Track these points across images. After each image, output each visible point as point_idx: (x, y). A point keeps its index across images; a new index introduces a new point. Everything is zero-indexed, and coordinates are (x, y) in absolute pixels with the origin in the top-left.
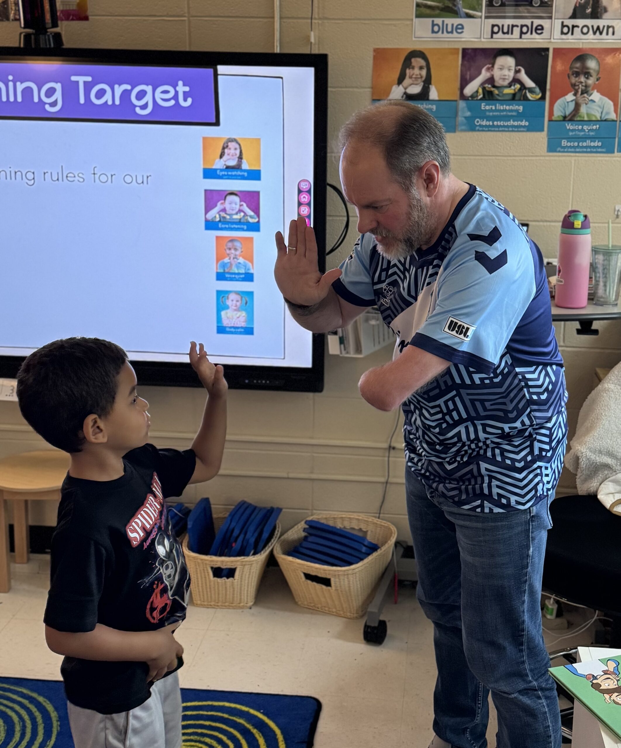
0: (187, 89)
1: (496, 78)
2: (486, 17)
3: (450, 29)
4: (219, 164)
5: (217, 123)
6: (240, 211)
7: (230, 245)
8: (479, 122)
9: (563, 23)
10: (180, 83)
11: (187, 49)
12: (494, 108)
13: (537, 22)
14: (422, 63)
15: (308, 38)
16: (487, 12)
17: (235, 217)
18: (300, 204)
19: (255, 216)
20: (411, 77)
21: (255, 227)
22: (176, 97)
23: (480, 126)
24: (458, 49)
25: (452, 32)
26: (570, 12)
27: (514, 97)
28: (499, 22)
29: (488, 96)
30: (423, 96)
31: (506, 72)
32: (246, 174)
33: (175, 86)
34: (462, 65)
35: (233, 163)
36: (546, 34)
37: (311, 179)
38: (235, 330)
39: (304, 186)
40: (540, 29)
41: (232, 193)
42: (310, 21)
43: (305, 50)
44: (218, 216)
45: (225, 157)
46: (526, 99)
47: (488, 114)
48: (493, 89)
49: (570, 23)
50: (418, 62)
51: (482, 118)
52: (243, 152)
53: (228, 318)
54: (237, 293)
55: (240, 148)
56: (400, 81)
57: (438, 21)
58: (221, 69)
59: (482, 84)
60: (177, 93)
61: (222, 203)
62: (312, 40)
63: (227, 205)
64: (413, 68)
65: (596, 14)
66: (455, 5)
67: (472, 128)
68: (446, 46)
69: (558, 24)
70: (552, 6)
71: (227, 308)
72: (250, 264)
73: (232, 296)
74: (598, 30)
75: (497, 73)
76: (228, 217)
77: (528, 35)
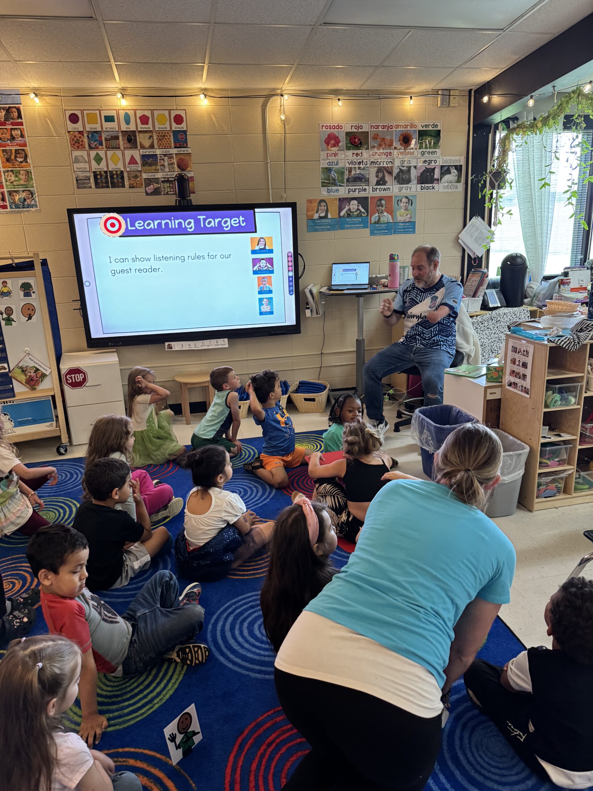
1: (351, 209)
4: (257, 248)
5: (256, 232)
6: (266, 266)
7: (263, 280)
10: (240, 216)
13: (364, 187)
14: (325, 204)
17: (264, 268)
18: (288, 261)
19: (272, 268)
20: (320, 210)
21: (272, 272)
22: (239, 222)
23: (347, 227)
24: (337, 199)
25: (334, 192)
26: (375, 183)
27: (358, 216)
28: (351, 188)
29: (349, 215)
30: (326, 217)
31: (354, 206)
33: (239, 218)
34: (338, 204)
35: (262, 247)
36: (367, 191)
37: (292, 251)
39: (290, 254)
40: (365, 190)
41: (263, 259)
42: (284, 190)
43: (284, 201)
44: (258, 269)
45: (260, 245)
46: (362, 216)
47: (349, 222)
48: (350, 213)
49: (375, 187)
50: (323, 204)
51: (347, 224)
52: (266, 243)
53: (263, 309)
54: (266, 298)
55: (264, 241)
56: (317, 212)
58: (257, 210)
59: (346, 212)
60: (239, 220)
61: (259, 264)
62: (285, 197)
63: (261, 264)
64: (322, 206)
65: (384, 184)
66: (335, 182)
67: (344, 228)
68: (333, 197)
69: (371, 188)
70: (369, 181)
71: (263, 305)
72: (270, 287)
73: (265, 300)
74: (385, 190)
75: (351, 207)
76: (262, 269)
77: (361, 192)
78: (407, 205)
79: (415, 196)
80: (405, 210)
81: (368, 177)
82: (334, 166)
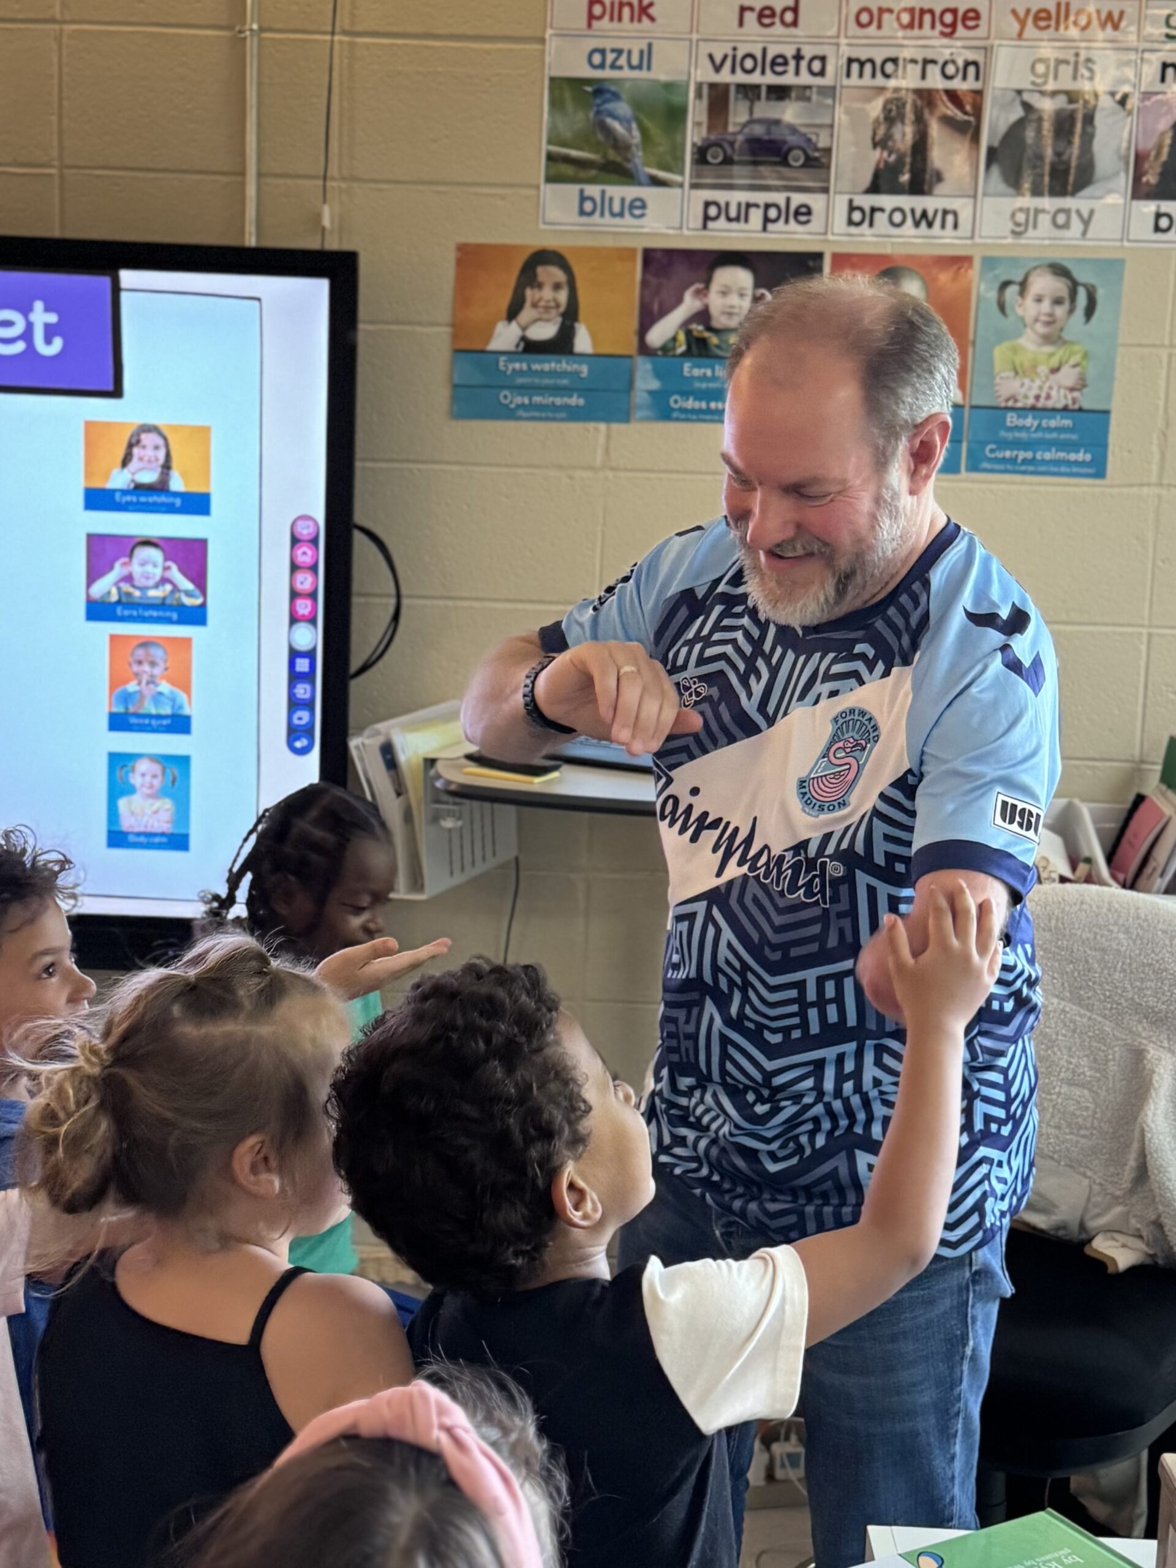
0: (53, 318)
1: (714, 311)
2: (694, 186)
3: (616, 208)
4: (119, 480)
5: (117, 392)
6: (164, 580)
7: (140, 653)
8: (676, 402)
9: (851, 201)
10: (39, 305)
11: (56, 233)
12: (709, 373)
13: (797, 199)
14: (559, 275)
15: (319, 216)
16: (696, 174)
17: (152, 593)
18: (294, 567)
19: (197, 592)
20: (535, 305)
21: (197, 616)
23: (683, 410)
24: (632, 251)
25: (621, 214)
26: (866, 179)
28: (721, 196)
29: (698, 348)
30: (562, 344)
31: (734, 300)
32: (178, 502)
34: (644, 283)
35: (149, 477)
36: (817, 223)
37: (320, 515)
38: (150, 841)
39: (305, 531)
40: (803, 213)
41: (147, 543)
42: (320, 183)
43: (312, 243)
44: (114, 591)
45: (134, 464)
47: (697, 385)
48: (707, 334)
49: (867, 201)
50: (550, 274)
51: (685, 394)
52: (174, 454)
53: (132, 813)
54: (154, 758)
55: (167, 446)
56: (512, 314)
57: (593, 190)
58: (128, 277)
59: (685, 325)
60: (30, 327)
61: (124, 564)
62: (326, 222)
63: (136, 569)
64: (540, 286)
65: (919, 186)
66: (628, 160)
67: (665, 414)
68: (610, 242)
69: (840, 205)
70: (828, 167)
71: (131, 790)
72: (182, 696)
73: (143, 766)
74: (924, 219)
75: (715, 302)
76: (137, 593)
77: (780, 225)
78: (1060, 311)
79: (1113, 267)
80: (1047, 339)
81: (822, 143)
82: (626, 73)
